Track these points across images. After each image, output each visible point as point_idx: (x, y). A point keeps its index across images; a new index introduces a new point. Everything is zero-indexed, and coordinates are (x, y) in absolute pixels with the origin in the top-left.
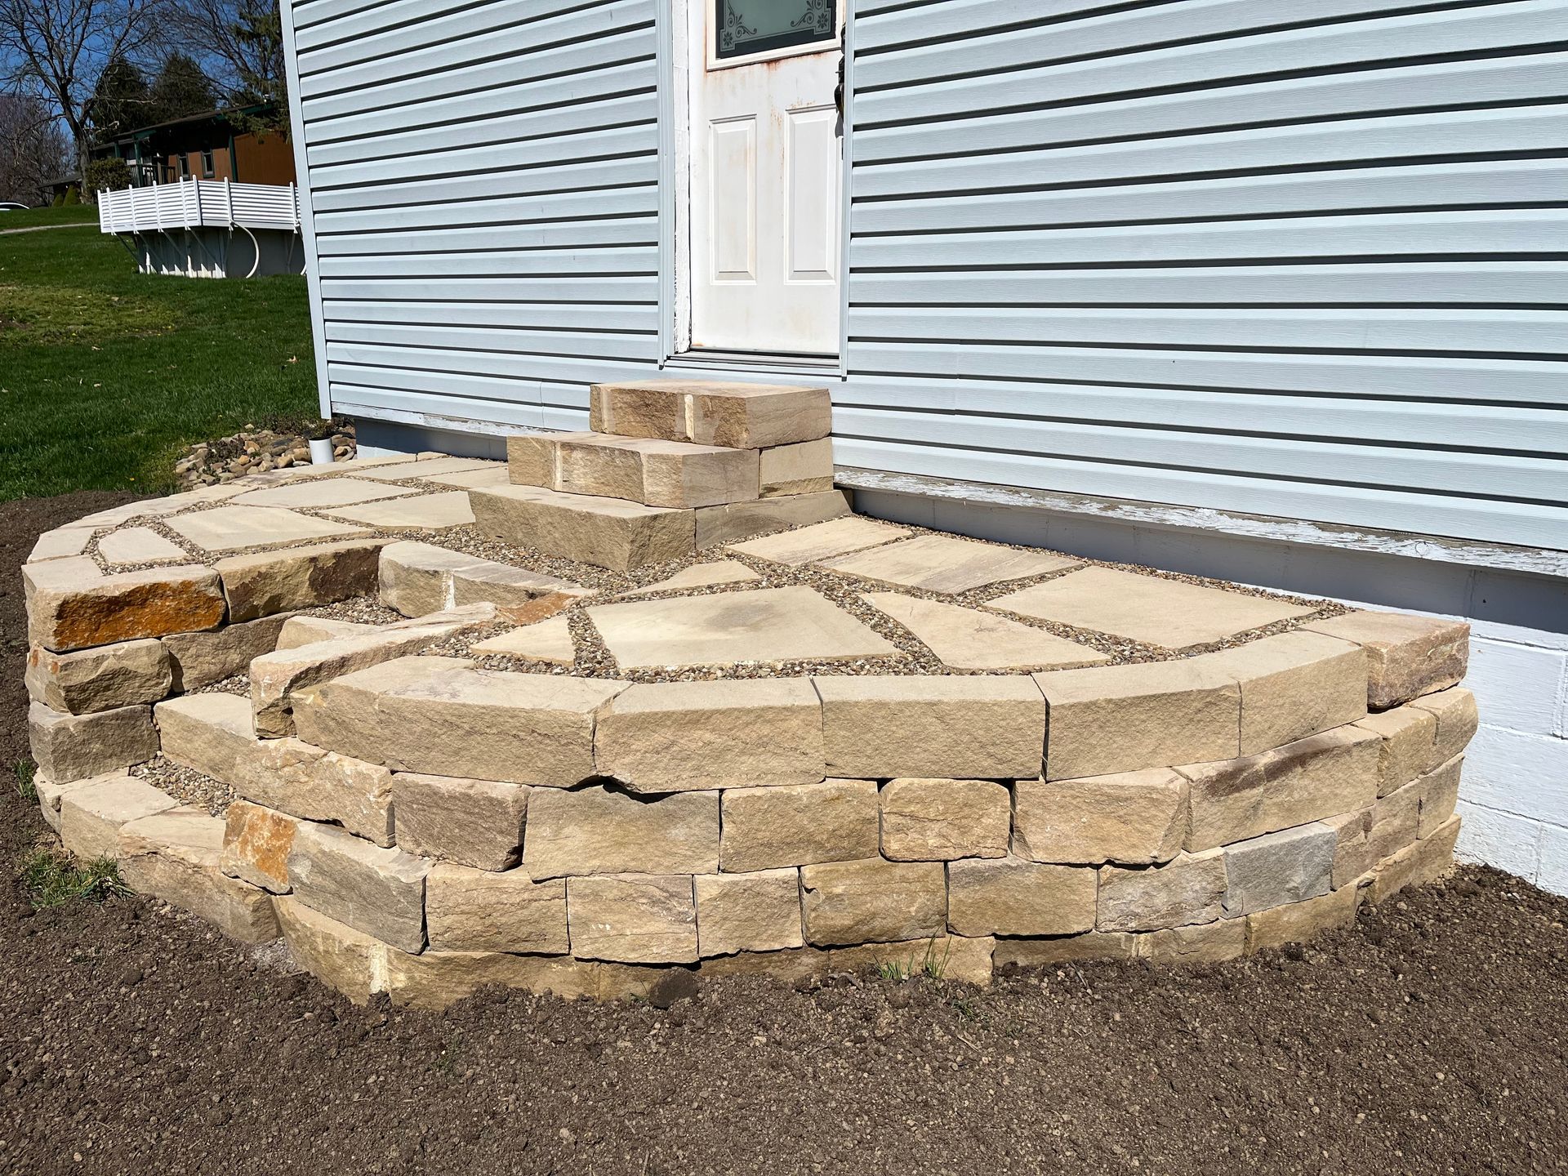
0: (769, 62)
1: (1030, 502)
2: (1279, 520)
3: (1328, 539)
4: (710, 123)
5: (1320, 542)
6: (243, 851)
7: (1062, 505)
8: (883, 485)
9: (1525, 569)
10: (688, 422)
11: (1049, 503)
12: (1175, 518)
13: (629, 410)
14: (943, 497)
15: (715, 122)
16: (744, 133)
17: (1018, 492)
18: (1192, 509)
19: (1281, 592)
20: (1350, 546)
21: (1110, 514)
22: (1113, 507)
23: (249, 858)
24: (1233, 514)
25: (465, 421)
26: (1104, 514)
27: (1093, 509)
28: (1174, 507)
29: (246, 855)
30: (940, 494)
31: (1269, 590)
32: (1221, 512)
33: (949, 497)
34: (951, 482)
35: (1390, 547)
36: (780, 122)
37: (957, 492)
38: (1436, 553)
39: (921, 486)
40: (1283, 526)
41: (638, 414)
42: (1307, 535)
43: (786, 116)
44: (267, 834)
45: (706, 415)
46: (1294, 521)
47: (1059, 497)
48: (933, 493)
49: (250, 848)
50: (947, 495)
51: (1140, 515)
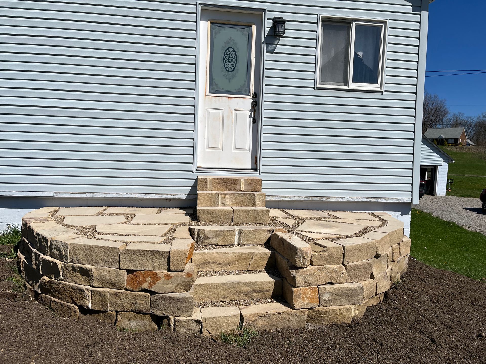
0: (228, 97)
1: (310, 199)
2: (360, 198)
3: (368, 200)
4: (206, 109)
5: (367, 201)
6: (304, 300)
7: (317, 199)
8: (271, 199)
9: (396, 202)
10: (241, 186)
11: (314, 199)
12: (341, 200)
13: (217, 184)
14: (288, 200)
15: (208, 109)
16: (219, 113)
17: (307, 198)
18: (345, 197)
19: (355, 211)
20: (371, 201)
21: (328, 200)
22: (328, 199)
23: (306, 301)
24: (352, 198)
25: (84, 193)
26: (326, 200)
27: (324, 200)
28: (341, 197)
29: (305, 301)
30: (287, 200)
31: (353, 211)
32: (350, 197)
33: (290, 200)
34: (290, 197)
35: (378, 201)
36: (232, 112)
37: (292, 199)
38: (384, 201)
39: (282, 198)
40: (361, 199)
41: (221, 185)
42: (365, 200)
43: (234, 111)
44: (310, 293)
45: (248, 184)
46: (363, 198)
47: (316, 198)
48: (285, 200)
49: (305, 298)
50: (289, 200)
51: (334, 200)
